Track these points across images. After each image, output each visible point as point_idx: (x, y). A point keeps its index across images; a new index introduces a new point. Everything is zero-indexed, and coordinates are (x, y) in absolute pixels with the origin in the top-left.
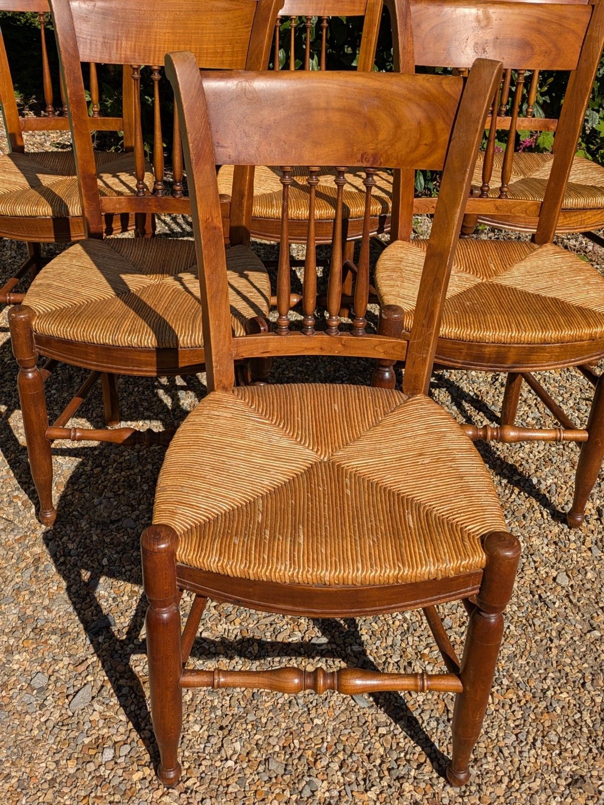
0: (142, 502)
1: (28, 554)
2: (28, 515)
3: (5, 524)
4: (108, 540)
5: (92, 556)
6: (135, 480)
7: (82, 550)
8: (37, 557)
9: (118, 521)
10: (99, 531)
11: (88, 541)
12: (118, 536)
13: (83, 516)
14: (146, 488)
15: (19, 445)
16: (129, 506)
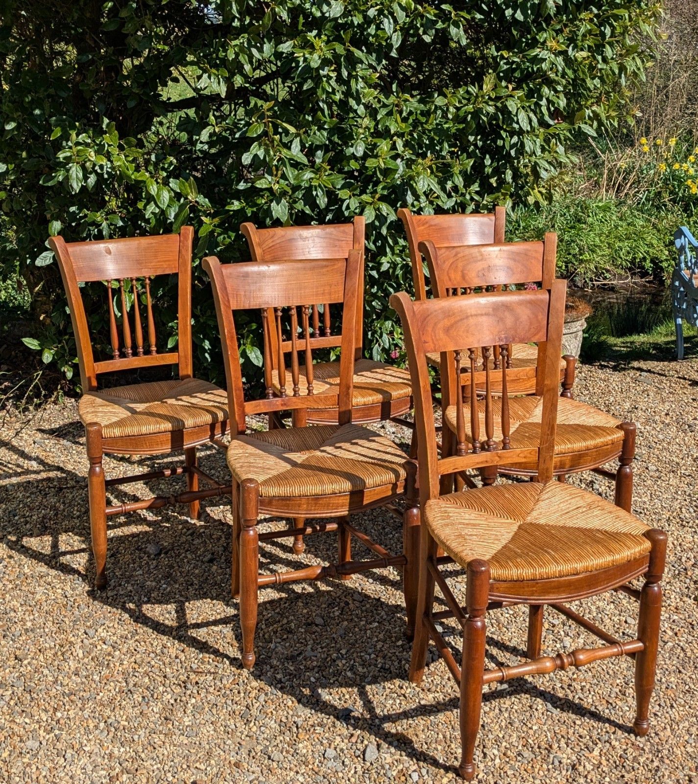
2: (226, 666)
3: (212, 676)
7: (288, 677)
15: (171, 626)
16: (299, 644)
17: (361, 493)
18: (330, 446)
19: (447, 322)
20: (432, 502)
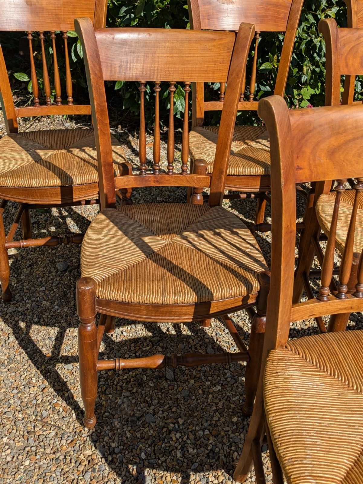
0: (153, 398)
1: (82, 457)
2: (71, 420)
3: (56, 430)
4: (138, 435)
5: (132, 452)
6: (142, 379)
7: (122, 447)
8: (90, 458)
9: (141, 417)
10: (129, 428)
11: (124, 438)
12: (146, 430)
13: (113, 415)
14: (152, 385)
15: (45, 356)
16: (144, 402)
17: (208, 304)
18: (193, 232)
19: (333, 142)
20: (277, 353)
